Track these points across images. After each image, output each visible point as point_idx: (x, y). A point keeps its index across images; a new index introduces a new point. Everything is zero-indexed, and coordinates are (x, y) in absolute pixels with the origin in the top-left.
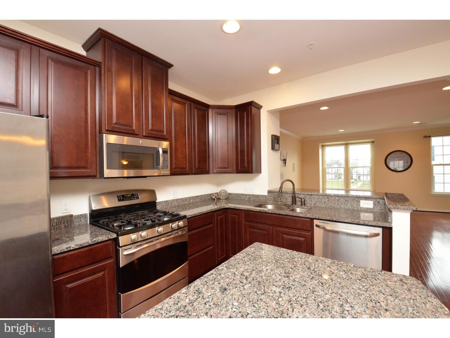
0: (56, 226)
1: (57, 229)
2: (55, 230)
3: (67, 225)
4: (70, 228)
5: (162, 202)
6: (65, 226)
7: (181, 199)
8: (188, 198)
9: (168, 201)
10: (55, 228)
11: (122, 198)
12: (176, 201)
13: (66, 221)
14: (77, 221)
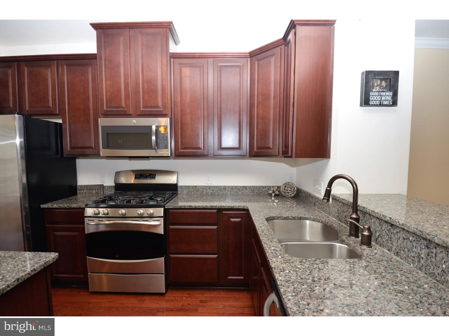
0: (89, 191)
1: (90, 193)
2: (89, 194)
3: (97, 191)
4: (99, 195)
5: (189, 186)
6: (96, 192)
7: (217, 187)
8: (229, 187)
9: (197, 186)
10: (89, 193)
11: (139, 177)
12: (210, 188)
13: (97, 189)
14: (109, 191)
